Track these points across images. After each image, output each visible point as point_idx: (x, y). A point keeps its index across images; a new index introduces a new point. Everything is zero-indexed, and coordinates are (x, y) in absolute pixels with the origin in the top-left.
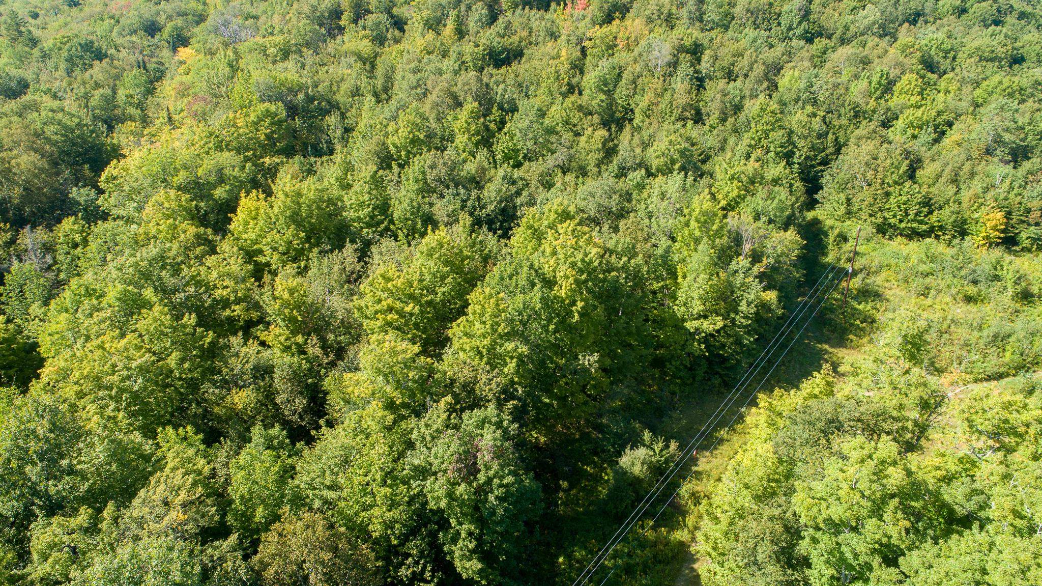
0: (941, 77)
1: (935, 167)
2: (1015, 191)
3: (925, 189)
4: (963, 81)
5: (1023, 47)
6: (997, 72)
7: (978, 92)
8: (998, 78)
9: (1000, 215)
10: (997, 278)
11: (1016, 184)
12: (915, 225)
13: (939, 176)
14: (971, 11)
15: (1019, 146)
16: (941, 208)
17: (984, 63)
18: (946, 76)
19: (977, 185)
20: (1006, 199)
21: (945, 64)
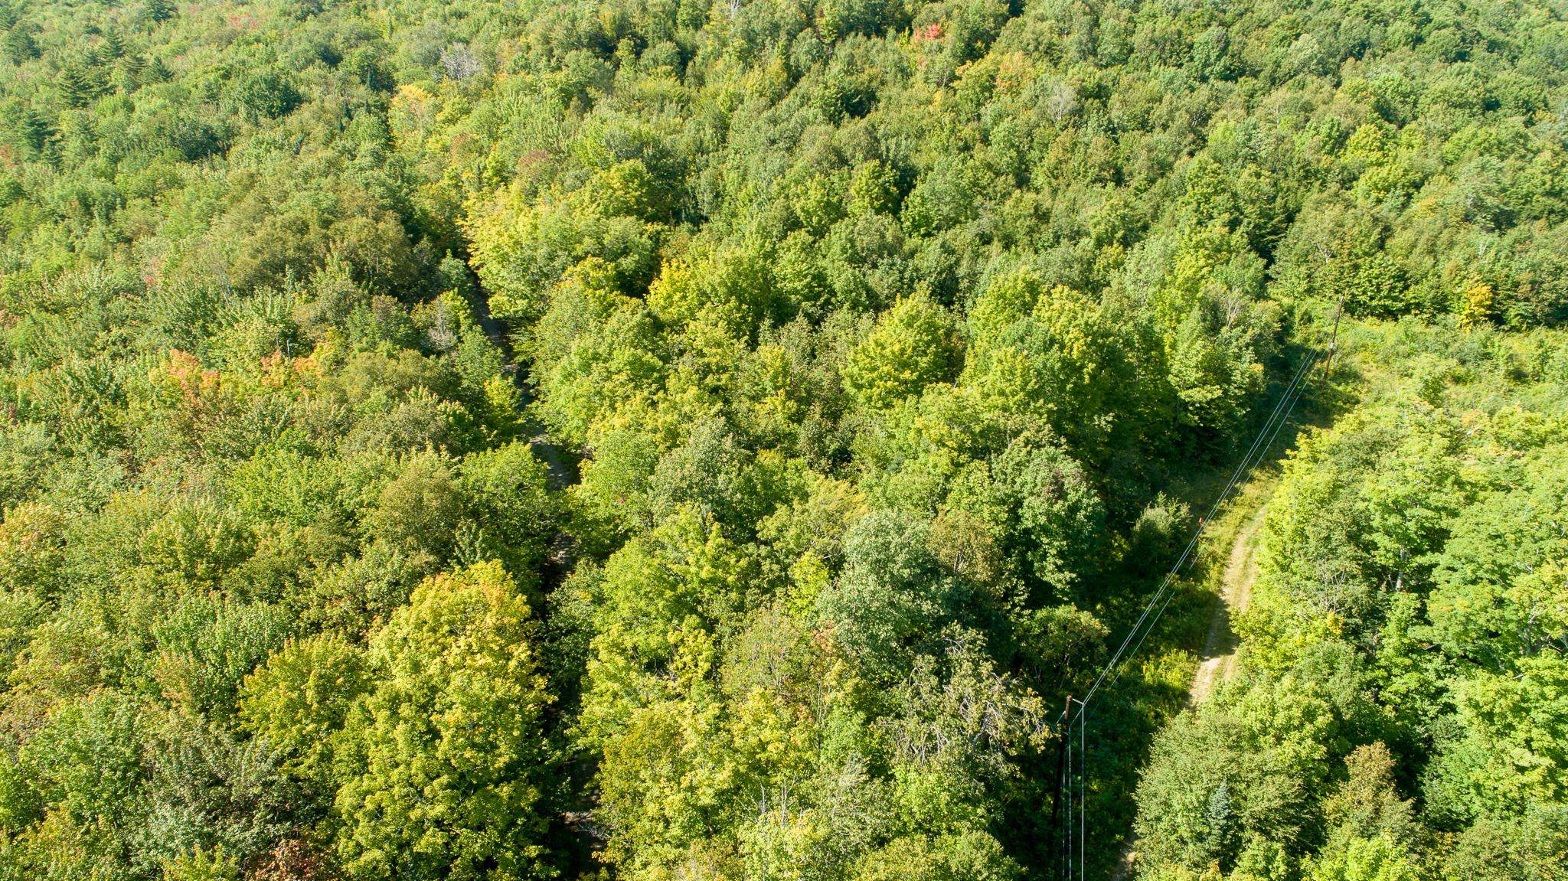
0: (1401, 127)
1: (1408, 235)
2: (1502, 262)
3: (1399, 261)
4: (1428, 133)
5: (1496, 88)
6: (1469, 122)
7: (1447, 146)
8: (1471, 130)
9: (1485, 289)
10: (1487, 356)
11: (1503, 255)
12: (1388, 302)
13: (1414, 246)
14: (1429, 40)
15: (1502, 212)
16: (1417, 283)
17: (1452, 110)
18: (1407, 127)
19: (1458, 256)
20: (1491, 271)
21: (1403, 111)
